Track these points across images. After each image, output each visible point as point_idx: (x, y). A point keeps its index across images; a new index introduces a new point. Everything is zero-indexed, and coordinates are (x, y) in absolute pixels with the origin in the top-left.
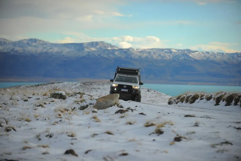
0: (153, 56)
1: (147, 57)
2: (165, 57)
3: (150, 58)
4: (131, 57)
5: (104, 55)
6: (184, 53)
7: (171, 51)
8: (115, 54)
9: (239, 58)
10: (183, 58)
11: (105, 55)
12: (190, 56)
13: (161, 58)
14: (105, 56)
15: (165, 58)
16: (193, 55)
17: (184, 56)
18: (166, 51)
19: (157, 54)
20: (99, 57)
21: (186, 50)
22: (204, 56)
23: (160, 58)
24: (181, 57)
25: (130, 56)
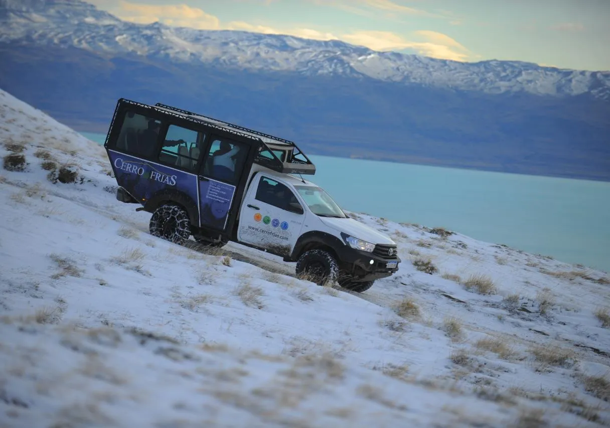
0: (235, 57)
1: (217, 59)
2: (274, 63)
3: (227, 61)
4: (167, 55)
5: (80, 41)
6: (332, 54)
7: (284, 42)
8: (117, 43)
9: (502, 83)
10: (331, 70)
11: (83, 42)
12: (352, 64)
13: (259, 67)
14: (84, 45)
15: (273, 67)
16: (361, 61)
17: (333, 66)
18: (269, 41)
19: (249, 53)
20: (62, 46)
21: (331, 43)
22: (393, 68)
23: (257, 66)
24: (322, 67)
25: (162, 52)
